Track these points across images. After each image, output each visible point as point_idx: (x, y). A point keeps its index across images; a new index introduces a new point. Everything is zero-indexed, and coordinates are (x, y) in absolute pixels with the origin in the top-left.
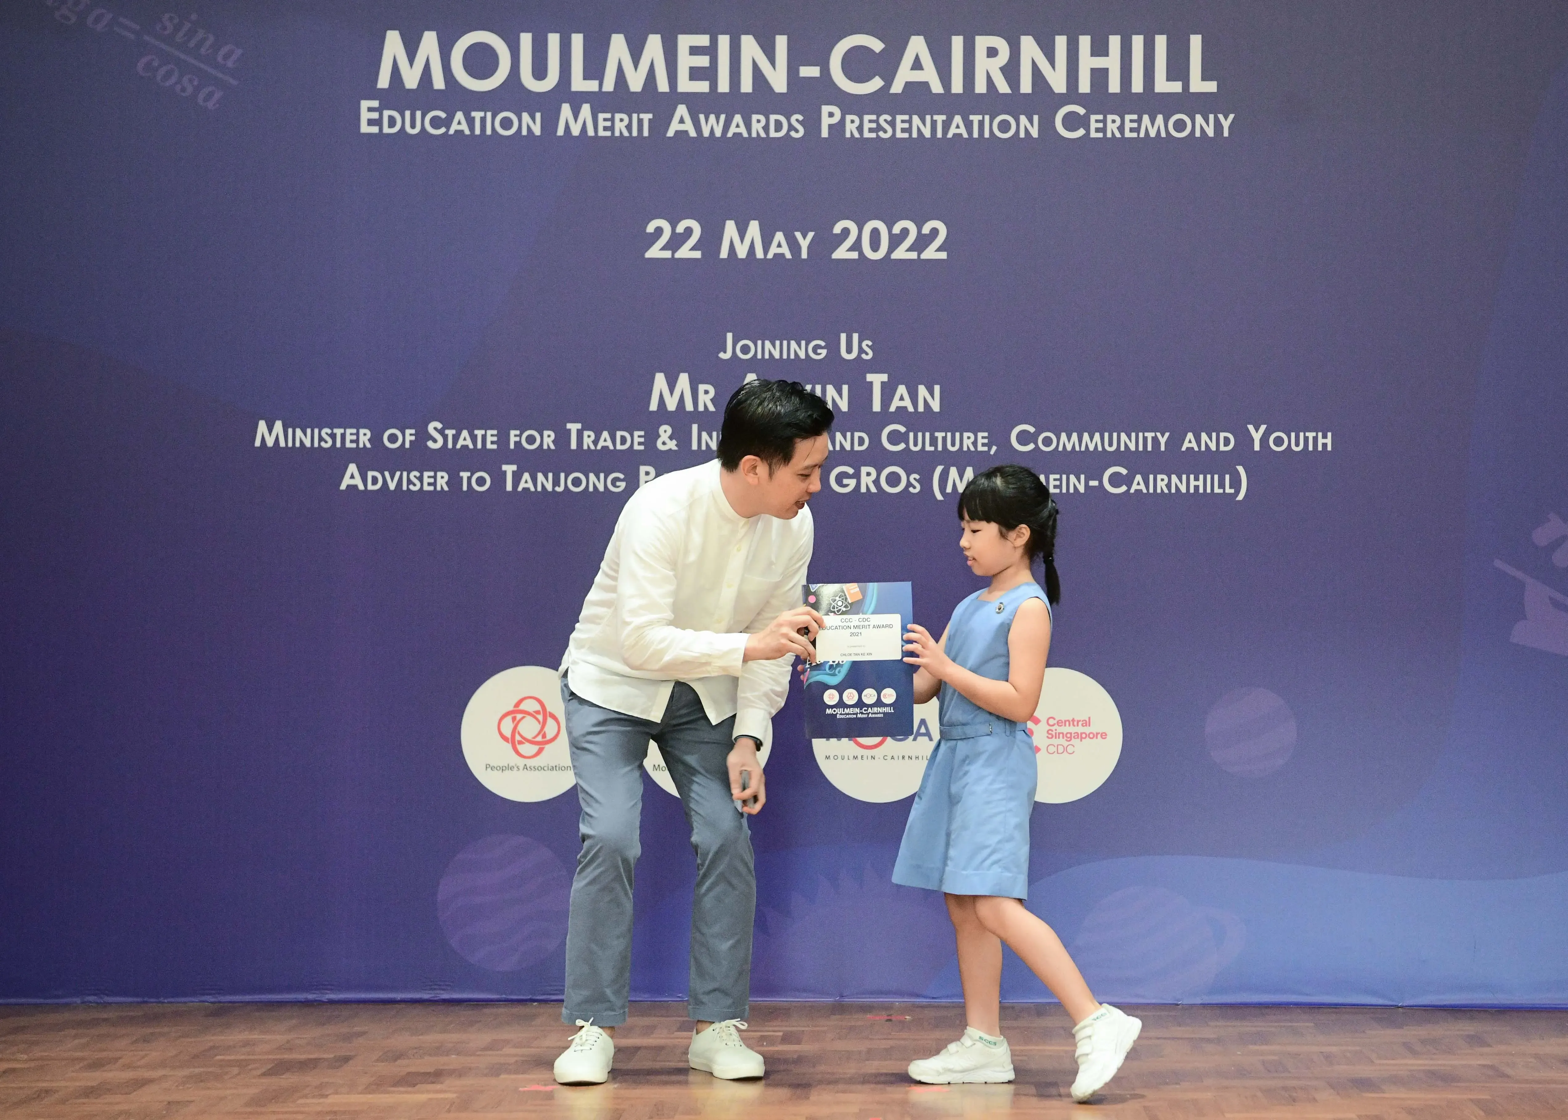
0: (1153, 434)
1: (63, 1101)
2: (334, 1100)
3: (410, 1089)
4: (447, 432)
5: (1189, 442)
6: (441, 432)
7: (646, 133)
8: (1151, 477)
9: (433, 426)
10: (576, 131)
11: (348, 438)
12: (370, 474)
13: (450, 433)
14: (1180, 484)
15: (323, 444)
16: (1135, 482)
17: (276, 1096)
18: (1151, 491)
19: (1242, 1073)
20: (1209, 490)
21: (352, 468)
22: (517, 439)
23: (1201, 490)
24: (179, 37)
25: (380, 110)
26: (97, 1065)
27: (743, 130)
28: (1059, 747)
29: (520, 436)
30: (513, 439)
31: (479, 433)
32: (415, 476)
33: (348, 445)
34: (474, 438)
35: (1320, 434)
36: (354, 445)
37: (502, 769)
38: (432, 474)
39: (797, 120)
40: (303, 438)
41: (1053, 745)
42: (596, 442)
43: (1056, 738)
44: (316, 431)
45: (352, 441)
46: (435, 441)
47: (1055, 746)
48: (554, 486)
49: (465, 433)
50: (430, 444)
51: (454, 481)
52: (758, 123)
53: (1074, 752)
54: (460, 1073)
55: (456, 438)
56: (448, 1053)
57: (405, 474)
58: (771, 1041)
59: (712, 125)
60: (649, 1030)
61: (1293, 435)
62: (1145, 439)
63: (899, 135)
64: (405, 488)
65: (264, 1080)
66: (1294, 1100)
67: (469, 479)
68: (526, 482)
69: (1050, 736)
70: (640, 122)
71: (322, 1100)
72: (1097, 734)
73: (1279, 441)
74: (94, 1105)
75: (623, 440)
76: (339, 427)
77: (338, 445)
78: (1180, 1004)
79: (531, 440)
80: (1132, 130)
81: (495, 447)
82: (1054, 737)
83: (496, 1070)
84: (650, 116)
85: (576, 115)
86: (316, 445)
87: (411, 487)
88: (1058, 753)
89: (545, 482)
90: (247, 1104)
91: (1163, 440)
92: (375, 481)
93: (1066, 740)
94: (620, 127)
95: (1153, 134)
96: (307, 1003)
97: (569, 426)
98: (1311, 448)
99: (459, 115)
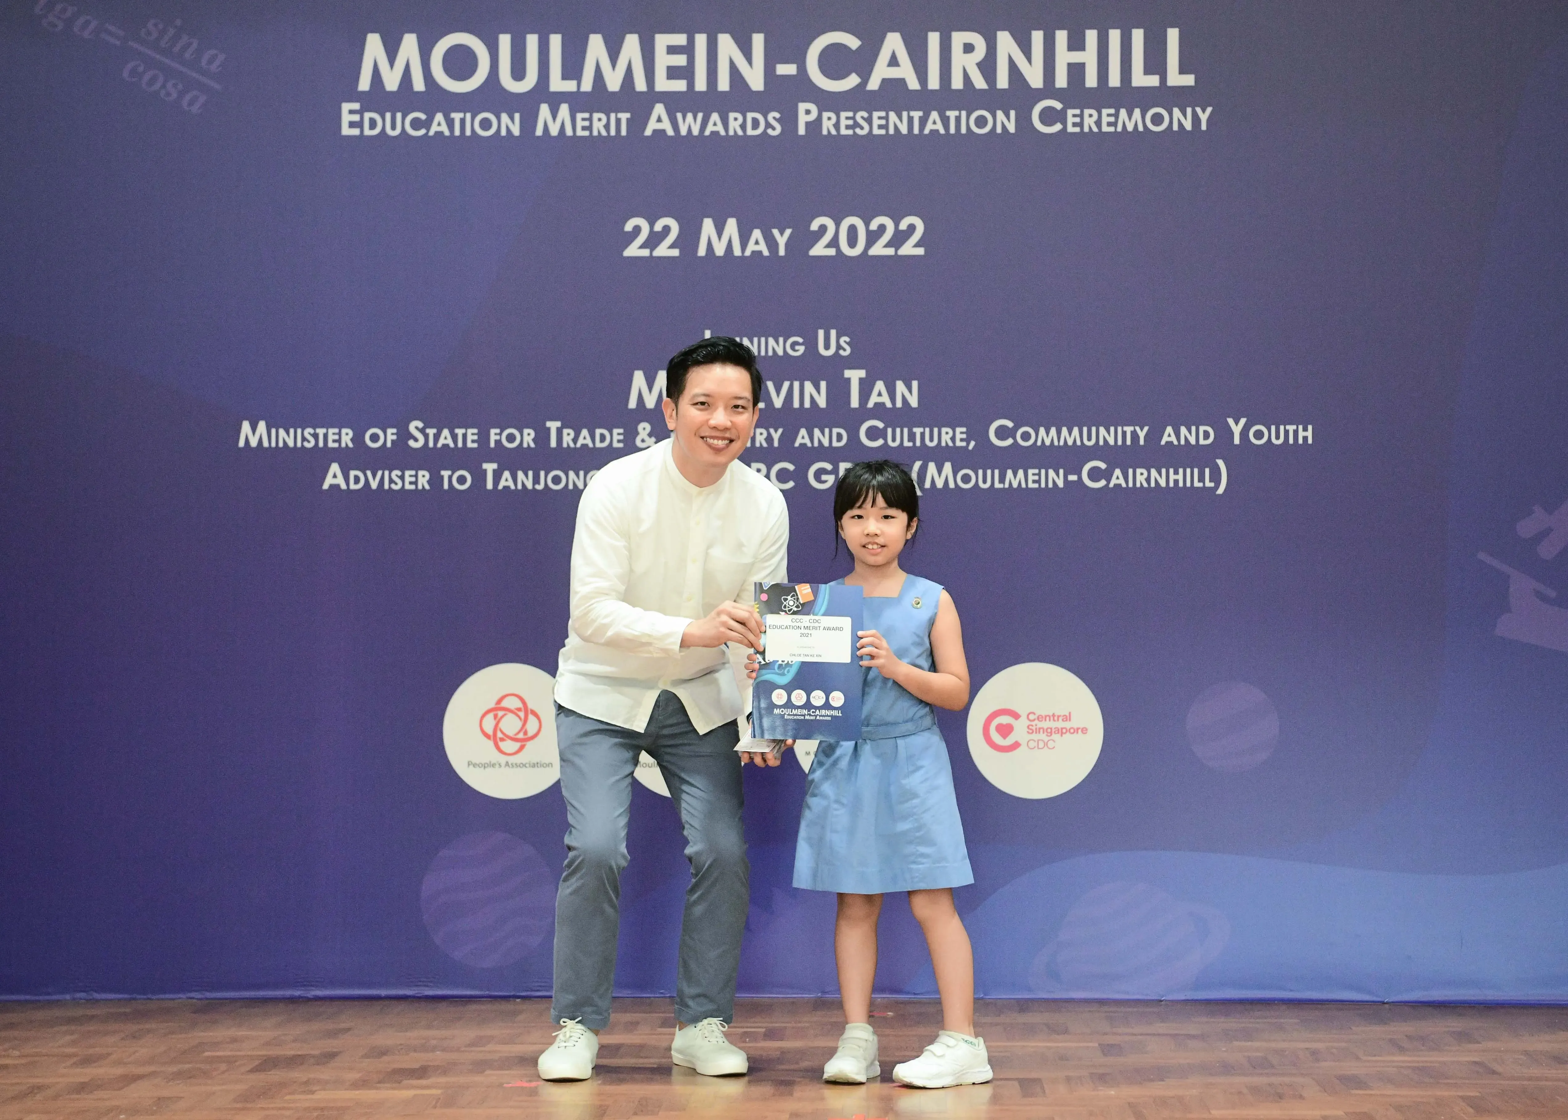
0: (1132, 428)
1: (56, 1097)
2: (322, 1096)
3: (394, 1085)
4: (428, 431)
5: (1168, 436)
6: (422, 431)
7: (624, 132)
8: (1131, 471)
9: (414, 426)
10: (554, 131)
11: (331, 437)
12: (352, 473)
13: (431, 432)
14: (1160, 478)
15: (306, 444)
16: (1114, 477)
17: (265, 1092)
18: (1131, 485)
19: (1227, 1069)
20: (1188, 484)
21: (335, 468)
22: (498, 437)
23: (1181, 484)
24: (163, 44)
25: (361, 112)
26: (87, 1061)
27: (720, 128)
28: (1040, 742)
29: (500, 434)
30: (493, 438)
31: (460, 432)
32: (397, 476)
33: (331, 444)
34: (454, 437)
35: (1301, 427)
36: (336, 445)
37: (485, 766)
38: (413, 473)
39: (774, 118)
40: (286, 438)
41: (1033, 740)
42: (575, 440)
43: (1036, 733)
44: (299, 431)
45: (334, 441)
46: (416, 440)
47: (1035, 741)
48: (534, 484)
49: (446, 432)
50: (411, 443)
51: (436, 480)
52: (735, 121)
53: (1054, 747)
54: (445, 1069)
55: (437, 437)
56: (434, 1049)
57: (387, 473)
58: (753, 1037)
59: (689, 124)
60: (632, 1026)
61: (1273, 428)
62: (1124, 434)
63: (876, 131)
64: (386, 487)
65: (252, 1076)
66: (1281, 1097)
67: (450, 478)
68: (506, 480)
69: (1031, 731)
70: (618, 121)
71: (310, 1096)
72: (1078, 729)
73: (1259, 435)
74: (87, 1101)
75: (603, 438)
76: (322, 427)
77: (321, 444)
78: (1164, 1000)
79: (511, 438)
80: (1109, 124)
81: (475, 445)
82: (1035, 732)
83: (480, 1066)
84: (628, 115)
85: (554, 115)
86: (299, 445)
87: (393, 486)
88: (1038, 748)
89: (525, 480)
90: (235, 1101)
91: (1142, 434)
92: (357, 480)
93: (1047, 735)
94: (598, 126)
95: (1130, 128)
96: (292, 1000)
97: (549, 424)
98: (1291, 441)
99: (439, 117)
